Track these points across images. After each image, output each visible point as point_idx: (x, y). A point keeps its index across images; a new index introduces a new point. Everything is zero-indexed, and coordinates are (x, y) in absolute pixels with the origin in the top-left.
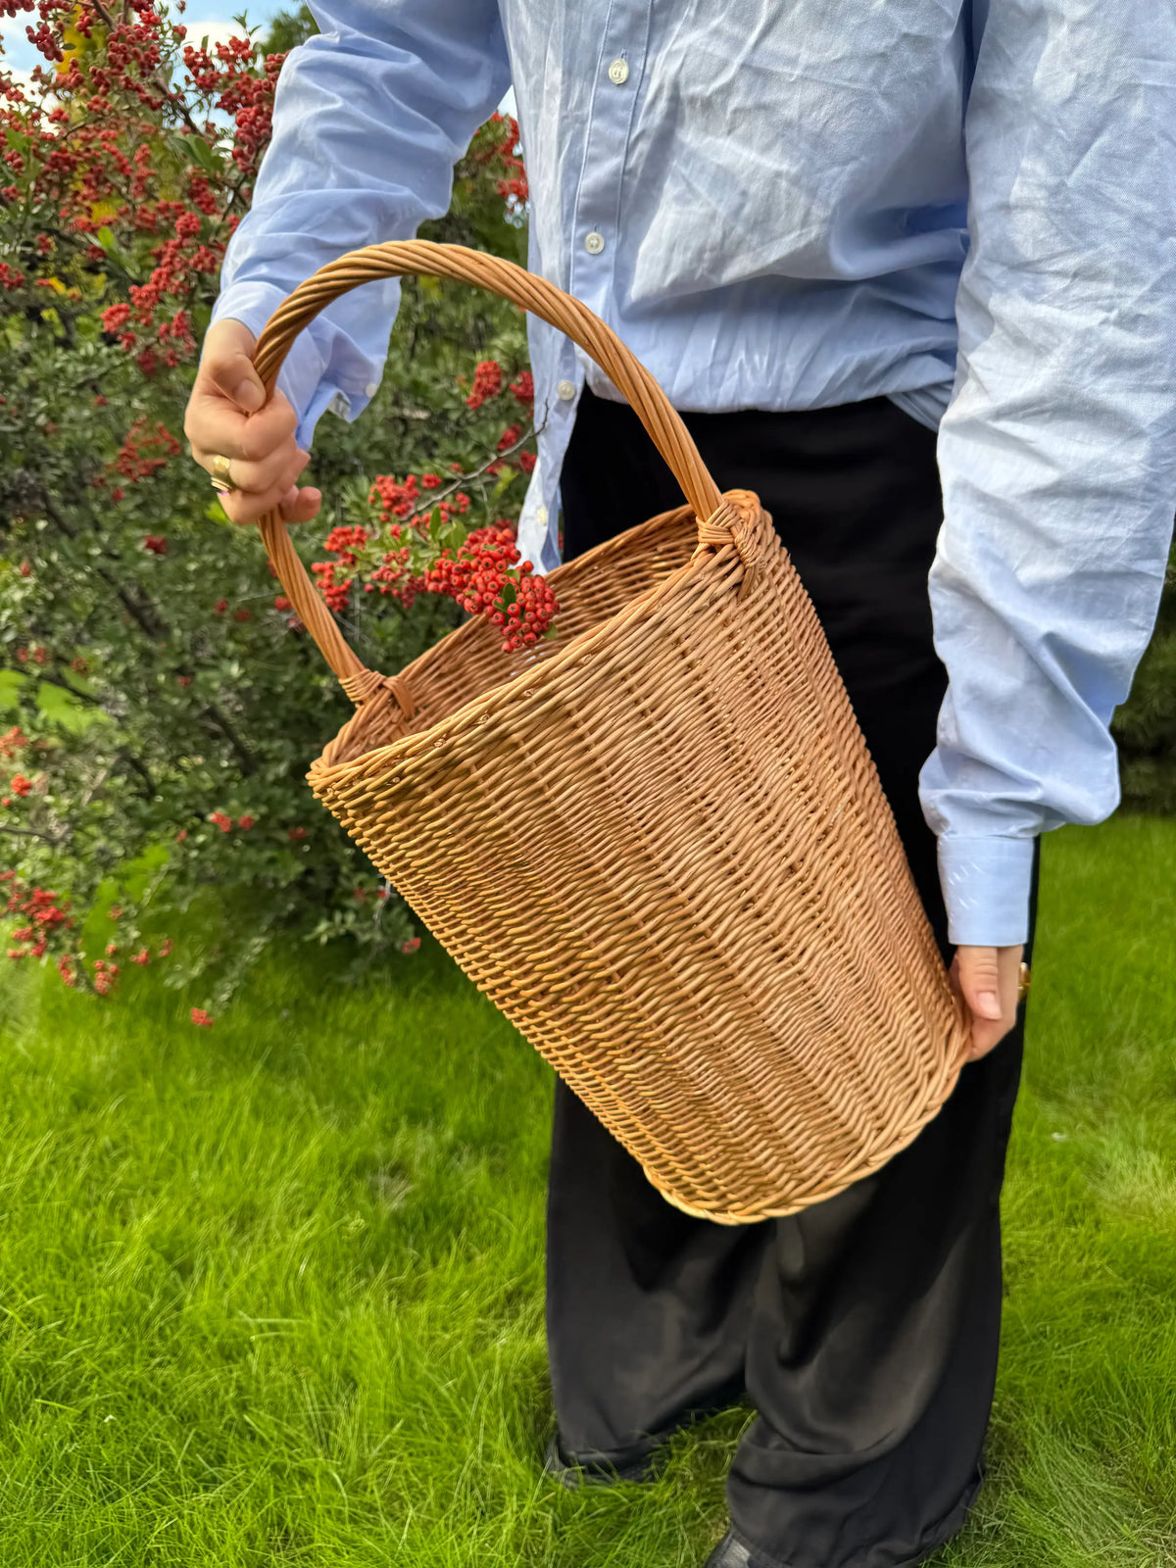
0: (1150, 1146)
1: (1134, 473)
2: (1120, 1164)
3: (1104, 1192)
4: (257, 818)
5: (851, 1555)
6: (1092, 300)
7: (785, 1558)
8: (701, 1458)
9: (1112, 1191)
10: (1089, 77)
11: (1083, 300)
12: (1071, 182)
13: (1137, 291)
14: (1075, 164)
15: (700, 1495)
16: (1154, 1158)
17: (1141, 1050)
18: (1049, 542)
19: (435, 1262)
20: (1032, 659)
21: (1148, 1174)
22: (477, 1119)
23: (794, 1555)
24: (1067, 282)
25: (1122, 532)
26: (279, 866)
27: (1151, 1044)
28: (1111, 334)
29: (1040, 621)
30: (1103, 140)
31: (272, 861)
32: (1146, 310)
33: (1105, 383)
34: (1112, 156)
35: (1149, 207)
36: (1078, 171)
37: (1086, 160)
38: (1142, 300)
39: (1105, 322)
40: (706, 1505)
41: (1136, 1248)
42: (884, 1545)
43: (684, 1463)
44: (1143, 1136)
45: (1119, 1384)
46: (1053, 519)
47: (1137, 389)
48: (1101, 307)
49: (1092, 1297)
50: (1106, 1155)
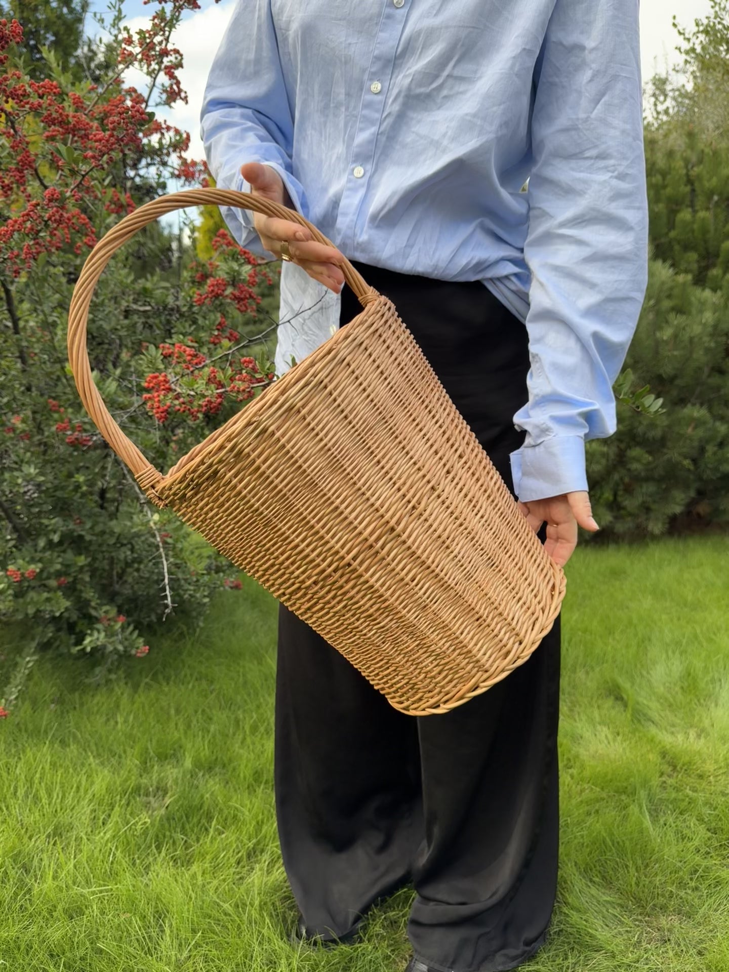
0: (603, 723)
1: (629, 247)
2: (587, 734)
3: (582, 751)
4: (38, 570)
5: (485, 959)
6: (606, 169)
7: (448, 965)
8: (385, 924)
9: (586, 750)
10: (598, 71)
11: (599, 169)
12: (593, 115)
13: (625, 163)
14: (594, 108)
15: (388, 946)
16: (605, 729)
17: (587, 673)
18: (592, 286)
19: (198, 840)
20: (584, 347)
21: (603, 738)
22: (205, 753)
23: (454, 962)
24: (592, 161)
25: (624, 277)
26: (53, 602)
27: (592, 668)
28: (615, 182)
29: (589, 326)
30: (606, 98)
31: (48, 600)
32: (630, 171)
33: (614, 205)
34: (609, 105)
35: (628, 127)
36: (596, 111)
37: (599, 106)
38: (628, 167)
39: (611, 177)
40: (393, 951)
41: (606, 776)
42: (503, 952)
43: (377, 928)
44: (598, 719)
45: (610, 844)
46: (592, 273)
47: (627, 208)
48: (609, 171)
49: (588, 803)
50: (579, 731)
